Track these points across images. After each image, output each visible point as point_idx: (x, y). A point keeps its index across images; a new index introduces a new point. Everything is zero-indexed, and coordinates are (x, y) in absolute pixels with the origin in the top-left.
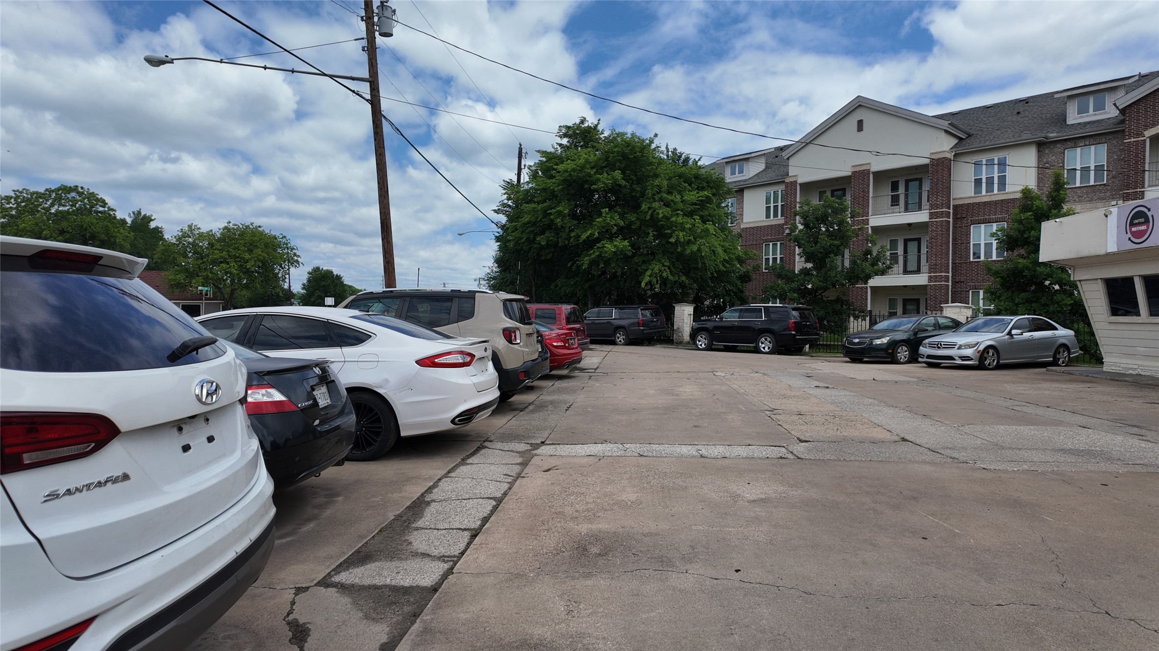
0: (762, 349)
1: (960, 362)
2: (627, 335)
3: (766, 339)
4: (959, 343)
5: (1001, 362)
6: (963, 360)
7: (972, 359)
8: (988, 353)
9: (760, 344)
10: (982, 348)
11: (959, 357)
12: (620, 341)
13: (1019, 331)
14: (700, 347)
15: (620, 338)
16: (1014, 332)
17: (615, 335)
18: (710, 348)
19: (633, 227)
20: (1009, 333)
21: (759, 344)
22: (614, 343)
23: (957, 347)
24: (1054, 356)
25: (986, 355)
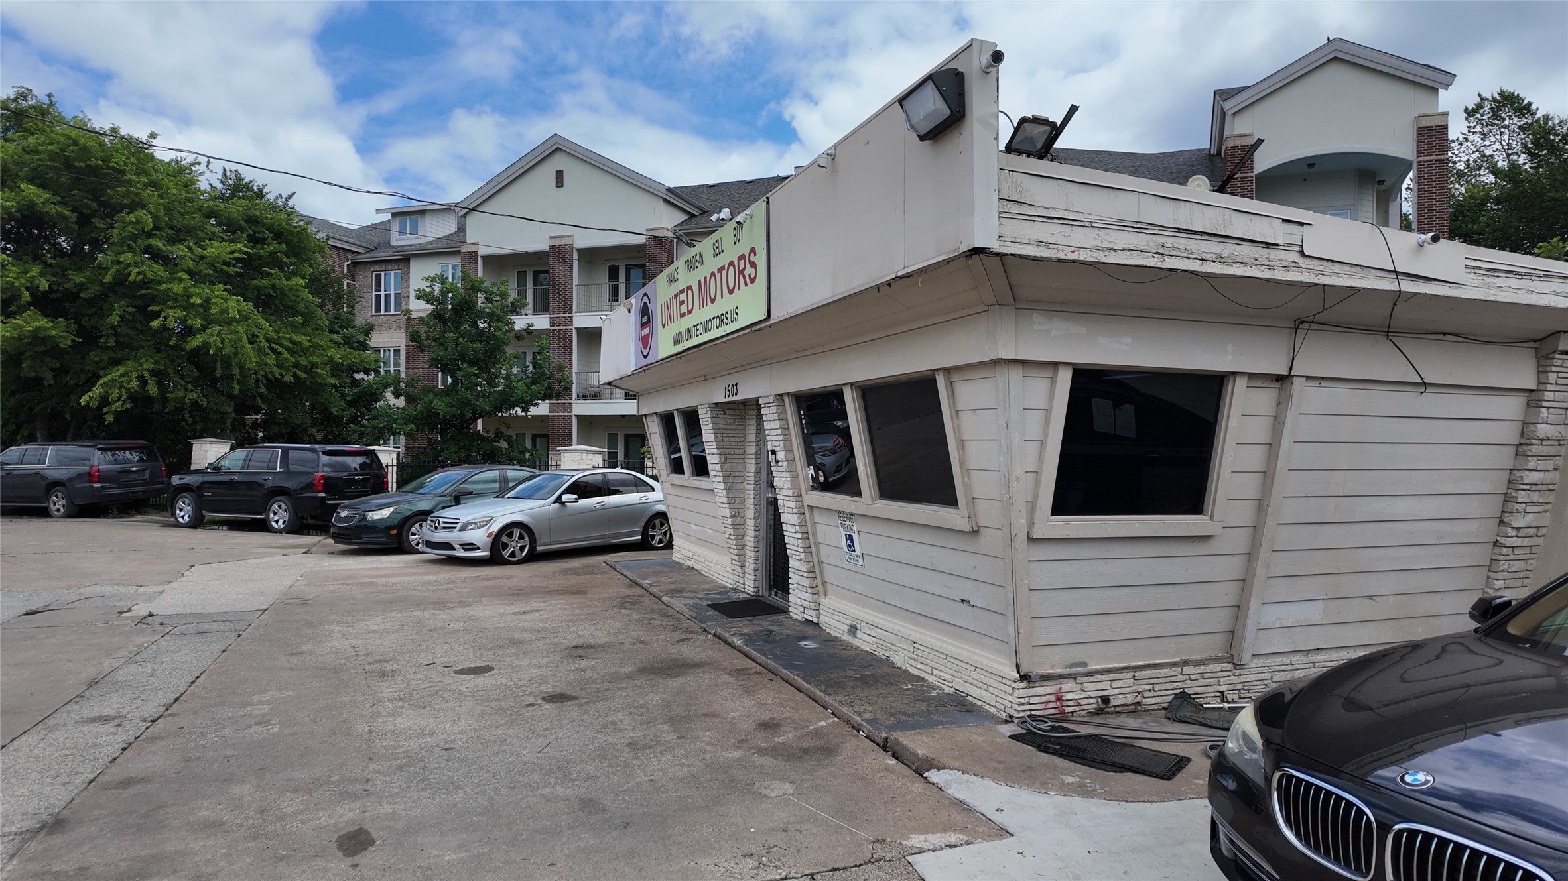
0: (274, 524)
1: (460, 553)
2: (69, 498)
3: (280, 507)
4: (464, 519)
5: (538, 548)
6: (465, 550)
7: (479, 548)
8: (510, 535)
9: (272, 515)
10: (495, 528)
11: (461, 545)
12: (58, 510)
13: (573, 497)
14: (181, 520)
15: (58, 503)
16: (565, 497)
17: (48, 497)
18: (197, 523)
19: (82, 295)
20: (558, 500)
21: (269, 515)
22: (44, 513)
23: (458, 526)
24: (644, 532)
25: (504, 539)
